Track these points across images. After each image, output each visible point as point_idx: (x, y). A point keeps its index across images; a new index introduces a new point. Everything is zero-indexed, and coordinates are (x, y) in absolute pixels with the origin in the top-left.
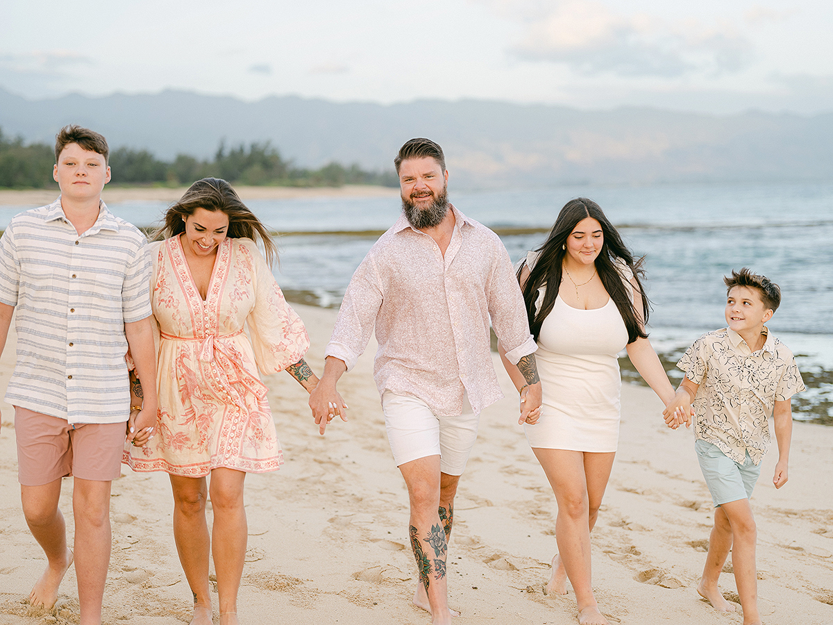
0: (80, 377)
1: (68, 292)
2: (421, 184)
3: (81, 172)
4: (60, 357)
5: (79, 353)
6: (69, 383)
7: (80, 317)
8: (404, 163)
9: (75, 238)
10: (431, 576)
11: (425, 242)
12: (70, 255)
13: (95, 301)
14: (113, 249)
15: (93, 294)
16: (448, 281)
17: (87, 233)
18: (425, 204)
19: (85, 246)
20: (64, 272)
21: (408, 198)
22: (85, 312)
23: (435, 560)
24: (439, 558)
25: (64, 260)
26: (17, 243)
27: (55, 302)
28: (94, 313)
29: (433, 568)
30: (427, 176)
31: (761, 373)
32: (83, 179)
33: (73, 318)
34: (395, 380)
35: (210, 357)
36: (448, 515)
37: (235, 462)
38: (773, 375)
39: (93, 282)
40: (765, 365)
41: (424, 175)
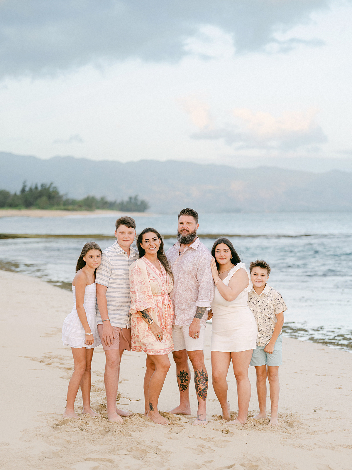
3: (126, 237)
18: (185, 234)
21: (180, 231)
23: (181, 384)
24: (182, 384)
26: (111, 263)
30: (189, 223)
31: (264, 303)
38: (270, 303)
40: (266, 300)
41: (188, 223)
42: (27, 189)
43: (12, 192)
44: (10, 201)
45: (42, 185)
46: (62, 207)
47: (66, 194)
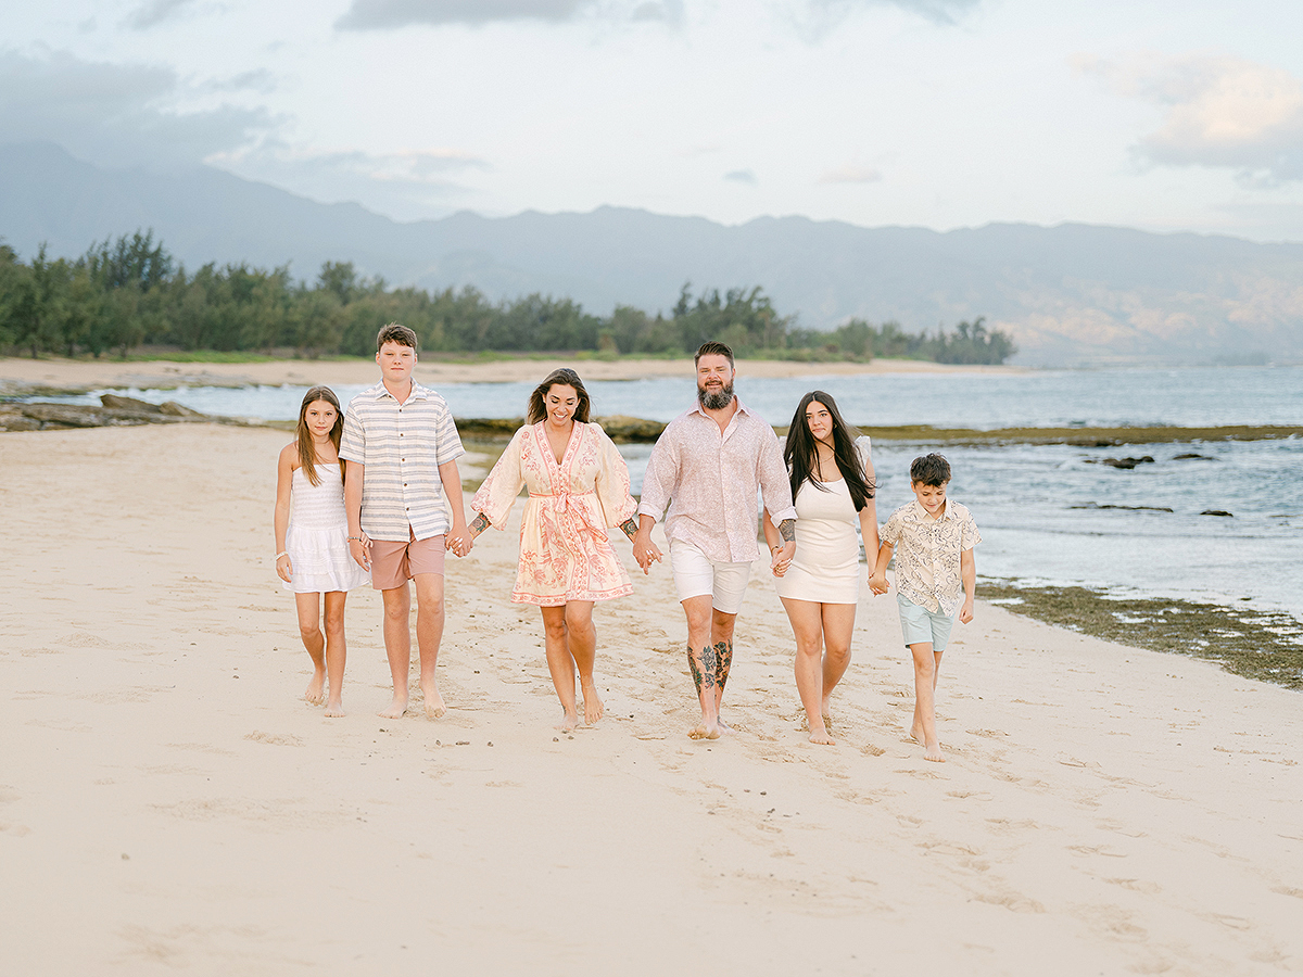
0: (414, 509)
1: (399, 447)
2: (714, 374)
3: (397, 362)
4: (399, 496)
5: (412, 491)
6: (409, 513)
7: (409, 464)
8: (702, 358)
9: (398, 407)
10: (702, 686)
11: (710, 422)
12: (396, 421)
13: (419, 451)
14: (426, 411)
15: (418, 446)
16: (723, 454)
17: (407, 402)
19: (406, 412)
20: (394, 433)
21: (703, 385)
22: (413, 460)
23: (706, 674)
25: (393, 425)
27: (392, 456)
28: (419, 460)
29: (704, 680)
32: (399, 366)
33: (405, 466)
34: (679, 530)
35: (563, 509)
36: (728, 649)
37: (586, 596)
39: (416, 437)
41: (717, 368)
42: (692, 304)
43: (652, 314)
44: (646, 335)
45: (730, 295)
46: (785, 353)
47: (795, 318)
